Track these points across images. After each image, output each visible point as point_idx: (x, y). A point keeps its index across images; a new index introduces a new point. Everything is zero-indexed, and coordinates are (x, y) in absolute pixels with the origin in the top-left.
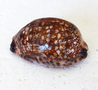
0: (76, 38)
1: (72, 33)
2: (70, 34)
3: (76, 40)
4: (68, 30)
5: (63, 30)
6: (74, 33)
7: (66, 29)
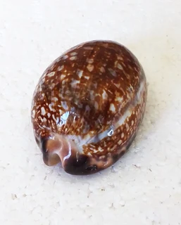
0: (51, 109)
1: (57, 96)
2: (55, 93)
3: (49, 111)
4: (63, 87)
5: (63, 76)
6: (59, 102)
7: (66, 83)
